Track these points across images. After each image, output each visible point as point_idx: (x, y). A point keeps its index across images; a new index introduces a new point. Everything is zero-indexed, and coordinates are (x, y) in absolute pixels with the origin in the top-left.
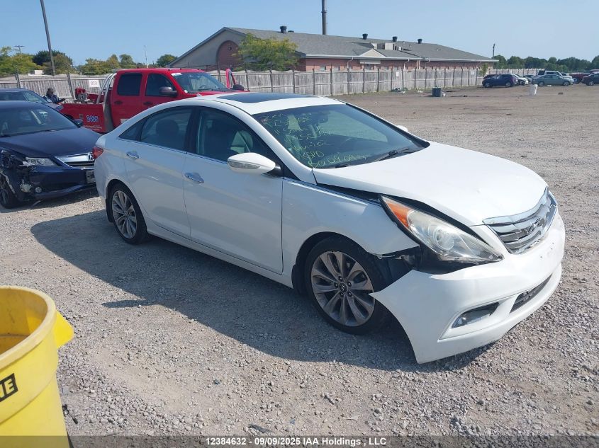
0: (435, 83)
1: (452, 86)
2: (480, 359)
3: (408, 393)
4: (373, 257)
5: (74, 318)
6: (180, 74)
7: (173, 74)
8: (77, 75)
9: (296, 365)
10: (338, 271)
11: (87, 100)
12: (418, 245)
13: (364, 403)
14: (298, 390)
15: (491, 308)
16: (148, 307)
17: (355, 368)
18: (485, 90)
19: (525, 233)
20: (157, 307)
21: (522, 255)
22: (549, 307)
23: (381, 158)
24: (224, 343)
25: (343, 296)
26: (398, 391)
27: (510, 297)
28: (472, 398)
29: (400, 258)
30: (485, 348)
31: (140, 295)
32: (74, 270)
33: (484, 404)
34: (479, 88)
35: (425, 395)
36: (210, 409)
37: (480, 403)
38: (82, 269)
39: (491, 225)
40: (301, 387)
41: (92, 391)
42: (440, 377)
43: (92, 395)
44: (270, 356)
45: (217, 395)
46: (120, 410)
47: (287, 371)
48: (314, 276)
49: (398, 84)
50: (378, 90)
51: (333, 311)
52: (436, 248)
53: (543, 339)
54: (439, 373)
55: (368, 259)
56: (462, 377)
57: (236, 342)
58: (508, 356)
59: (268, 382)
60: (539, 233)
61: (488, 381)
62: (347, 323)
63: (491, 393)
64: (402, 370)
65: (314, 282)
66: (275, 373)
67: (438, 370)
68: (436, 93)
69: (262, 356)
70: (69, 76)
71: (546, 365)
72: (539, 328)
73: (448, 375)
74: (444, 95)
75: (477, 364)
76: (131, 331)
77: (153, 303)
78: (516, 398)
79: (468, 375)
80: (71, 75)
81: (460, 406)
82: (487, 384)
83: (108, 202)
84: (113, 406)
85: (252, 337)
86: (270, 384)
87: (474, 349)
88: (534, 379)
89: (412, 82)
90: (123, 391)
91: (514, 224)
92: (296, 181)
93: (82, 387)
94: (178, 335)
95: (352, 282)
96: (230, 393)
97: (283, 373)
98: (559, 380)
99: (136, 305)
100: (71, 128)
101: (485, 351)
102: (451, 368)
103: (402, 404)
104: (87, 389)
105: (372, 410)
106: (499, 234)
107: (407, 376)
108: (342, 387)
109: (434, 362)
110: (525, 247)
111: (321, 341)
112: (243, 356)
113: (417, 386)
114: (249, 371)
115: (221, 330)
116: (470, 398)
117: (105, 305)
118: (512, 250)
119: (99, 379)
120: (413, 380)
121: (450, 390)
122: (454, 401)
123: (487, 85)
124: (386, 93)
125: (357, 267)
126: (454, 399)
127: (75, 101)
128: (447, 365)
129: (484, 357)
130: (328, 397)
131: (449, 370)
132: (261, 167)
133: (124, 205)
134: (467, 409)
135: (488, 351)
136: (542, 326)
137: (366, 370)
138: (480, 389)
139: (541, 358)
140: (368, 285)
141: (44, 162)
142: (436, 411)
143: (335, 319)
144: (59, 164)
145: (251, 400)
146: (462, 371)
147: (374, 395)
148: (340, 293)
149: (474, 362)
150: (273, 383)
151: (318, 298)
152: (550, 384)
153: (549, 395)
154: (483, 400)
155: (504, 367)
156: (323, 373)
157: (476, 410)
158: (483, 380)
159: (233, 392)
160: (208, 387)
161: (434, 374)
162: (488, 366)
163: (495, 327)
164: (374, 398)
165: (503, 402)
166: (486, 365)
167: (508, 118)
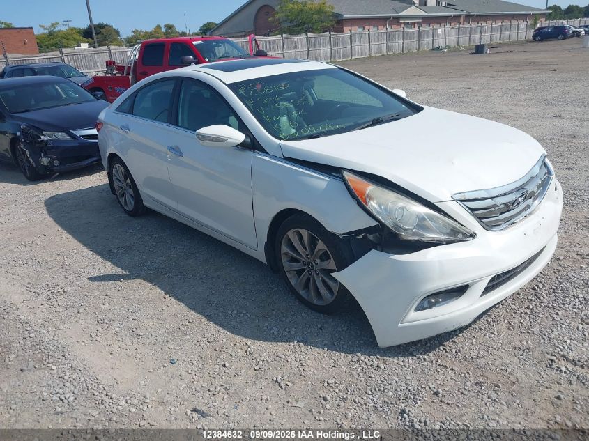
0: (481, 39)
1: (499, 42)
2: (450, 344)
3: (363, 379)
4: (333, 235)
5: (59, 292)
6: (201, 42)
7: (194, 43)
8: (117, 47)
9: (256, 345)
10: (305, 248)
11: (115, 72)
12: (378, 223)
13: (314, 389)
14: (251, 372)
15: (460, 291)
16: (129, 281)
17: (315, 349)
18: (535, 43)
19: (508, 207)
20: (138, 281)
21: (505, 231)
22: (541, 286)
23: (363, 126)
24: (191, 321)
25: (310, 275)
26: (353, 377)
27: (482, 279)
28: (430, 388)
29: (361, 237)
30: (458, 332)
31: (125, 270)
32: (72, 243)
33: (440, 395)
34: (527, 42)
35: (380, 382)
36: (159, 390)
37: (437, 394)
38: (80, 242)
39: (461, 201)
40: (255, 370)
41: (53, 367)
42: (401, 363)
43: (52, 372)
44: (232, 335)
45: (170, 376)
46: (73, 389)
47: (246, 352)
48: (284, 254)
49: (439, 42)
50: (418, 49)
51: (304, 289)
52: (397, 227)
53: (525, 323)
54: (402, 359)
55: (330, 237)
56: (425, 363)
57: (204, 319)
58: (481, 341)
59: (224, 363)
60: (528, 207)
61: (452, 369)
62: (315, 301)
63: (451, 383)
64: (362, 354)
65: (284, 259)
66: (233, 354)
67: (401, 355)
68: (479, 49)
69: (223, 335)
70: (109, 48)
71: (521, 352)
72: (524, 310)
73: (410, 361)
74: (488, 51)
75: (444, 349)
76: (107, 306)
77: (136, 278)
78: (477, 388)
79: (432, 362)
80: (112, 47)
81: (413, 396)
82: (450, 372)
83: (110, 175)
84: (68, 384)
85: (220, 314)
86: (224, 366)
87: (446, 333)
88: (503, 368)
89: (455, 40)
90: (81, 368)
91: (491, 198)
92: (264, 154)
93: (45, 363)
94: (151, 311)
95: (318, 261)
96: (183, 374)
97: (242, 353)
98: (531, 371)
99: (119, 280)
100: (91, 101)
101: (457, 335)
102: (415, 353)
103: (354, 391)
104: (50, 365)
105: (320, 397)
106: (472, 210)
107: (366, 360)
108: (296, 370)
109: (399, 346)
110: (510, 222)
111: (287, 321)
112: (206, 335)
113: (374, 372)
114: (207, 351)
115: (192, 307)
116: (427, 387)
117: (90, 279)
118: (489, 227)
119: (63, 356)
120: (372, 365)
121: (408, 378)
122: (409, 390)
123: (538, 38)
124: (426, 52)
125: (321, 245)
126: (410, 388)
127: (105, 73)
128: (411, 350)
129: (454, 342)
130: (279, 381)
131: (413, 355)
132: (229, 140)
133: (122, 178)
134: (420, 400)
135: (460, 335)
136: (528, 308)
137: (325, 353)
138: (441, 377)
139: (518, 344)
140: (332, 264)
141: (61, 136)
142: (387, 400)
143: (305, 297)
144: (74, 137)
145: (201, 382)
146: (426, 357)
147: (326, 380)
148: (308, 271)
149: (441, 347)
150: (227, 365)
151: (289, 276)
152: (520, 374)
153: (515, 387)
154: (440, 391)
155: (473, 353)
156: (280, 355)
157: (430, 401)
158: (446, 367)
159: (187, 372)
160: (164, 366)
161: (396, 360)
162: (456, 352)
163: (464, 311)
164: (326, 384)
165: (462, 393)
166: (454, 351)
167: (551, 74)
